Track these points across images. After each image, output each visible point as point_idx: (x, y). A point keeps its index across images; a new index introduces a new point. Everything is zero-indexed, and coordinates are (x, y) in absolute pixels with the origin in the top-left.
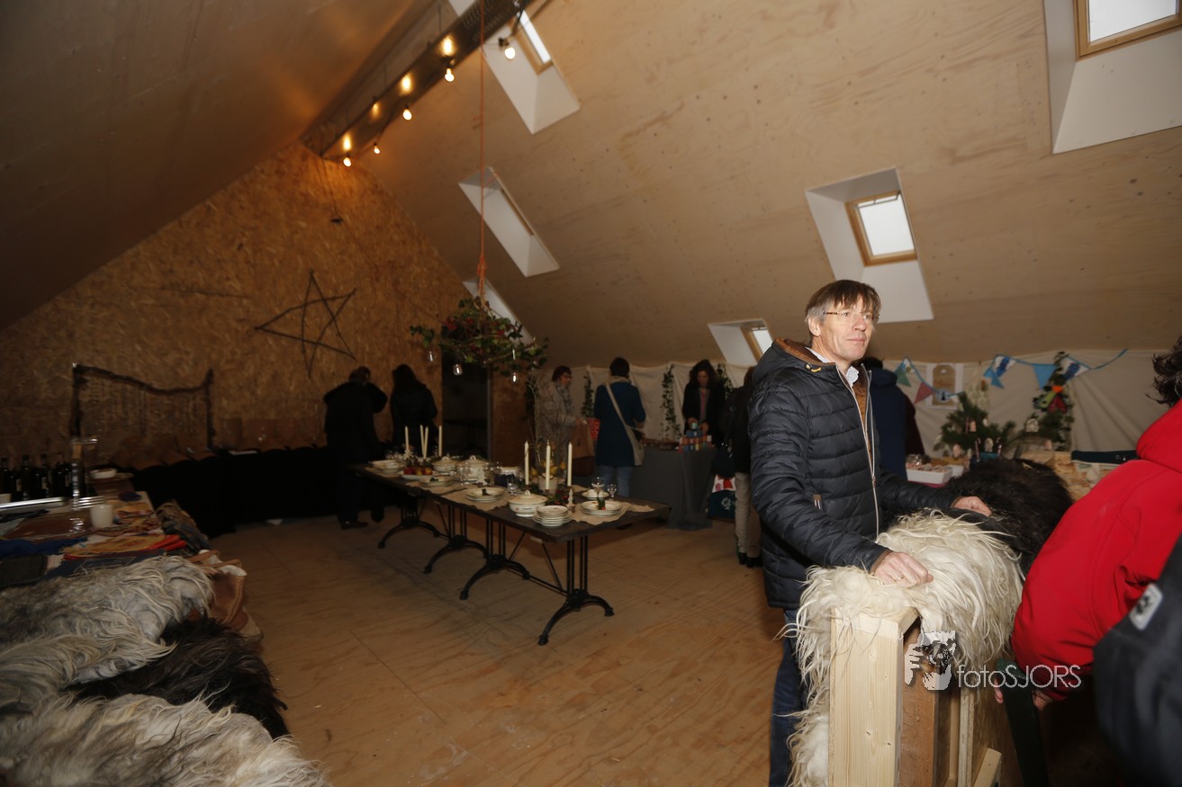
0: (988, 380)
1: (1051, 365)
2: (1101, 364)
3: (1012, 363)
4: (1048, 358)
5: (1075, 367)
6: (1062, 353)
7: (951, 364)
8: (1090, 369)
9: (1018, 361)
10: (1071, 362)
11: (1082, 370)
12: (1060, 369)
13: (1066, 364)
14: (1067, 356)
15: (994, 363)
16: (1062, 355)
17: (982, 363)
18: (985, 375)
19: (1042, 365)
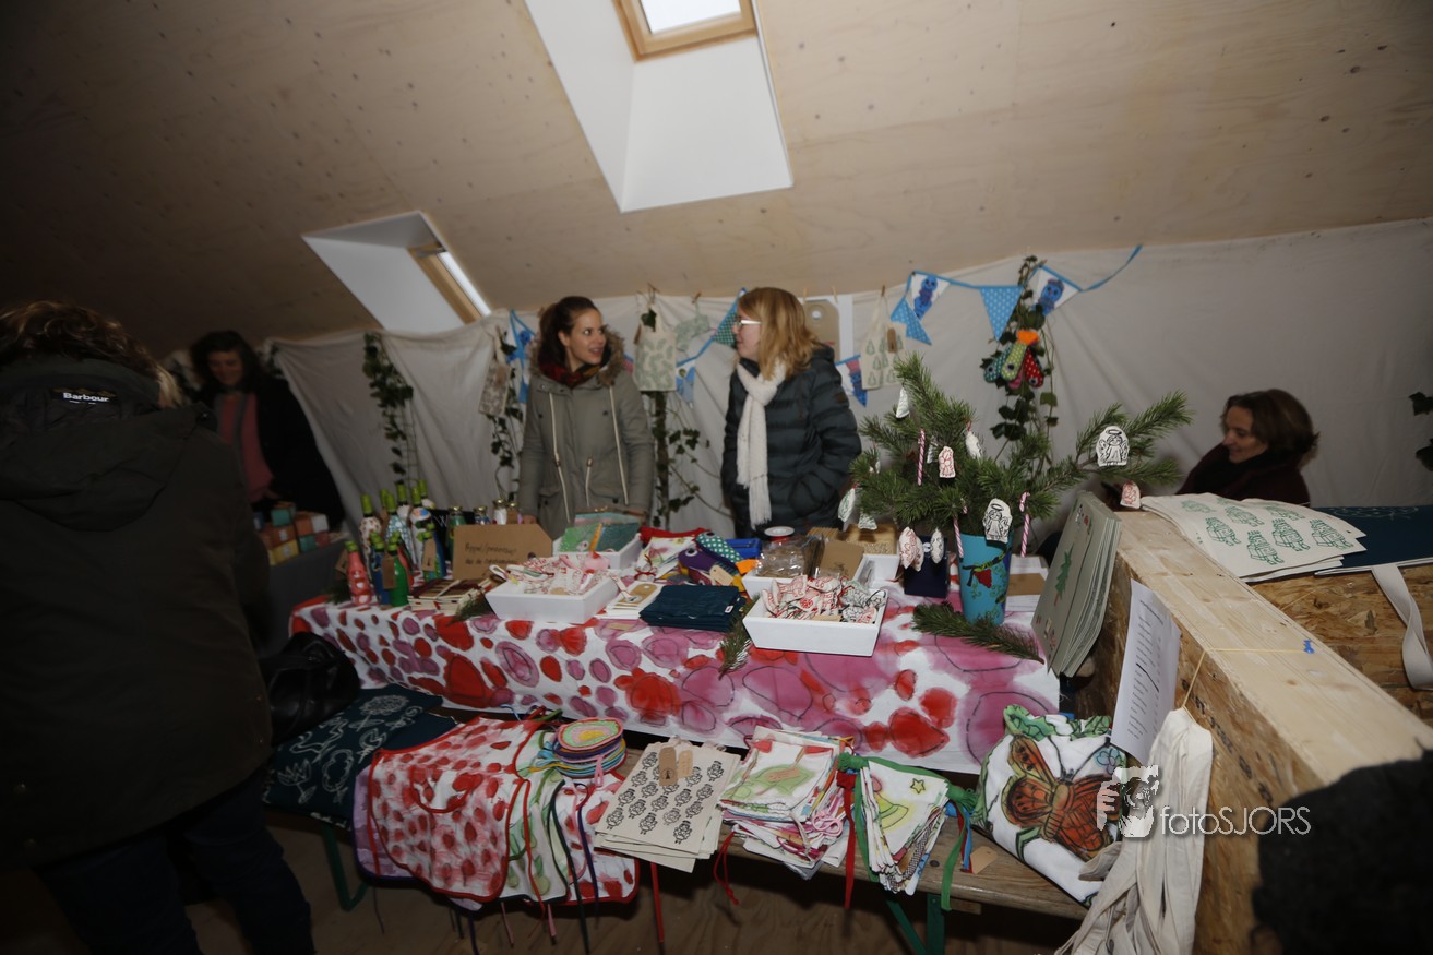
0: (901, 328)
1: (1011, 288)
2: (1097, 280)
3: (942, 286)
4: (1005, 272)
5: (1055, 288)
6: (1033, 259)
7: (831, 299)
8: (1080, 290)
9: (952, 282)
10: (1049, 277)
11: (1068, 292)
12: (1029, 294)
13: (1039, 283)
14: (1041, 266)
15: (908, 289)
16: (1032, 265)
17: (887, 293)
18: (893, 317)
19: (996, 288)
